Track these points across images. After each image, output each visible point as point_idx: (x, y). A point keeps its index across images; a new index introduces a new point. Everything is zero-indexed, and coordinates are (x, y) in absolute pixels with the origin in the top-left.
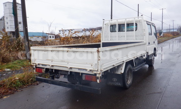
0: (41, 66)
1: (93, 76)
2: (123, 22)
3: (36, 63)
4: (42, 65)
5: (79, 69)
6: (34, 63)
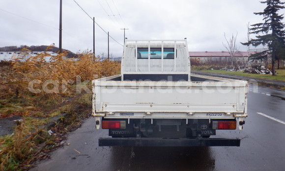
0: (118, 116)
1: (231, 122)
3: (107, 111)
4: (122, 113)
5: (208, 114)
6: (102, 111)
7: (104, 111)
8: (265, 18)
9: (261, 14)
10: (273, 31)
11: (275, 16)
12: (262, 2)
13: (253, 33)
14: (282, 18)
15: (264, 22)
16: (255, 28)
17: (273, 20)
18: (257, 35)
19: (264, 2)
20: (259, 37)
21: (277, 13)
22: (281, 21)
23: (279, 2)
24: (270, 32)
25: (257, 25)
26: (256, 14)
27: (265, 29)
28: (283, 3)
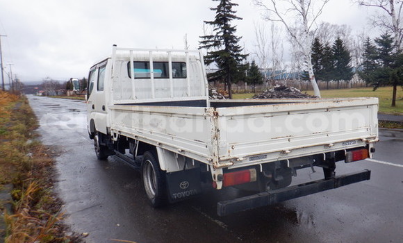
2: (166, 57)
5: (344, 143)
6: (228, 158)
7: (232, 156)
8: (216, 29)
9: (211, 23)
10: (227, 45)
11: (227, 27)
12: (211, 9)
13: (204, 47)
14: (235, 30)
15: (214, 34)
16: (206, 41)
17: (225, 32)
18: (209, 51)
19: (214, 9)
20: (212, 53)
21: (229, 23)
22: (234, 34)
23: (230, 11)
24: (223, 47)
25: (208, 37)
26: (207, 23)
27: (217, 44)
28: (234, 12)
